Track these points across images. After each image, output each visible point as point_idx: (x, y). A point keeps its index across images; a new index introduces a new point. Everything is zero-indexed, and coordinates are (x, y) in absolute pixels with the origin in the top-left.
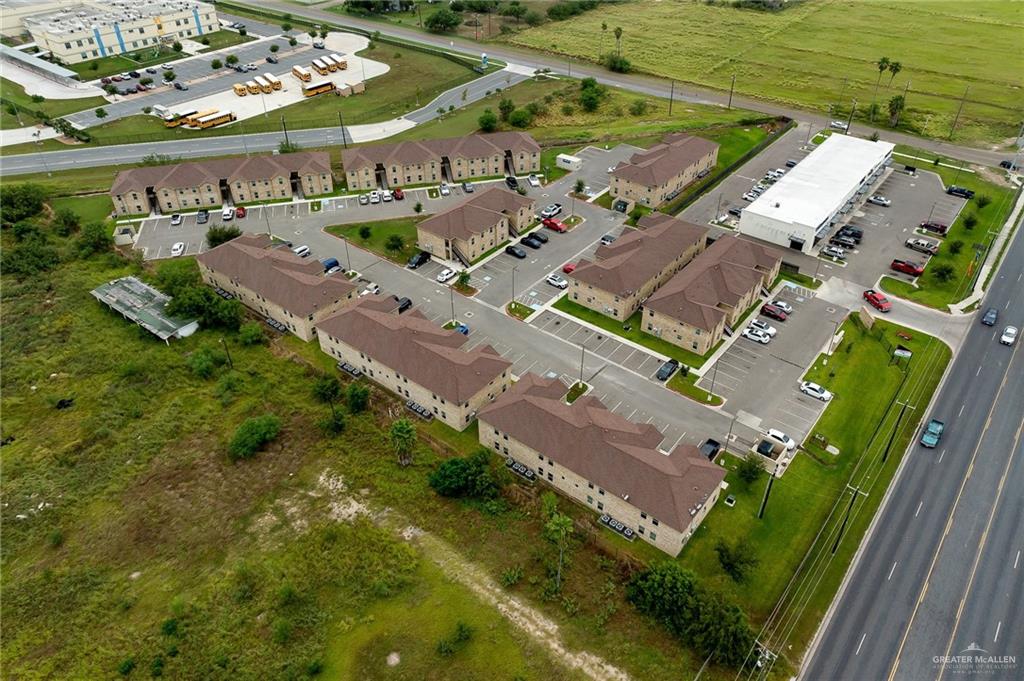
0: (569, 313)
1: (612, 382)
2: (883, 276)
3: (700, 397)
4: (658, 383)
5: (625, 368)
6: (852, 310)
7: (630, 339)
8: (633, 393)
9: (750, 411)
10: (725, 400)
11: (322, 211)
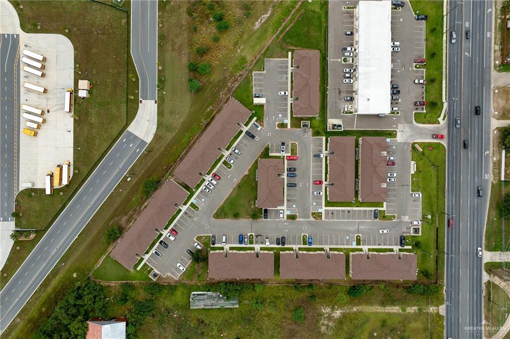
0: (332, 206)
1: (364, 229)
2: (414, 112)
3: (390, 218)
4: (376, 220)
5: (364, 220)
6: (411, 143)
7: (358, 207)
8: (372, 229)
9: (404, 215)
10: (396, 215)
11: (200, 208)
